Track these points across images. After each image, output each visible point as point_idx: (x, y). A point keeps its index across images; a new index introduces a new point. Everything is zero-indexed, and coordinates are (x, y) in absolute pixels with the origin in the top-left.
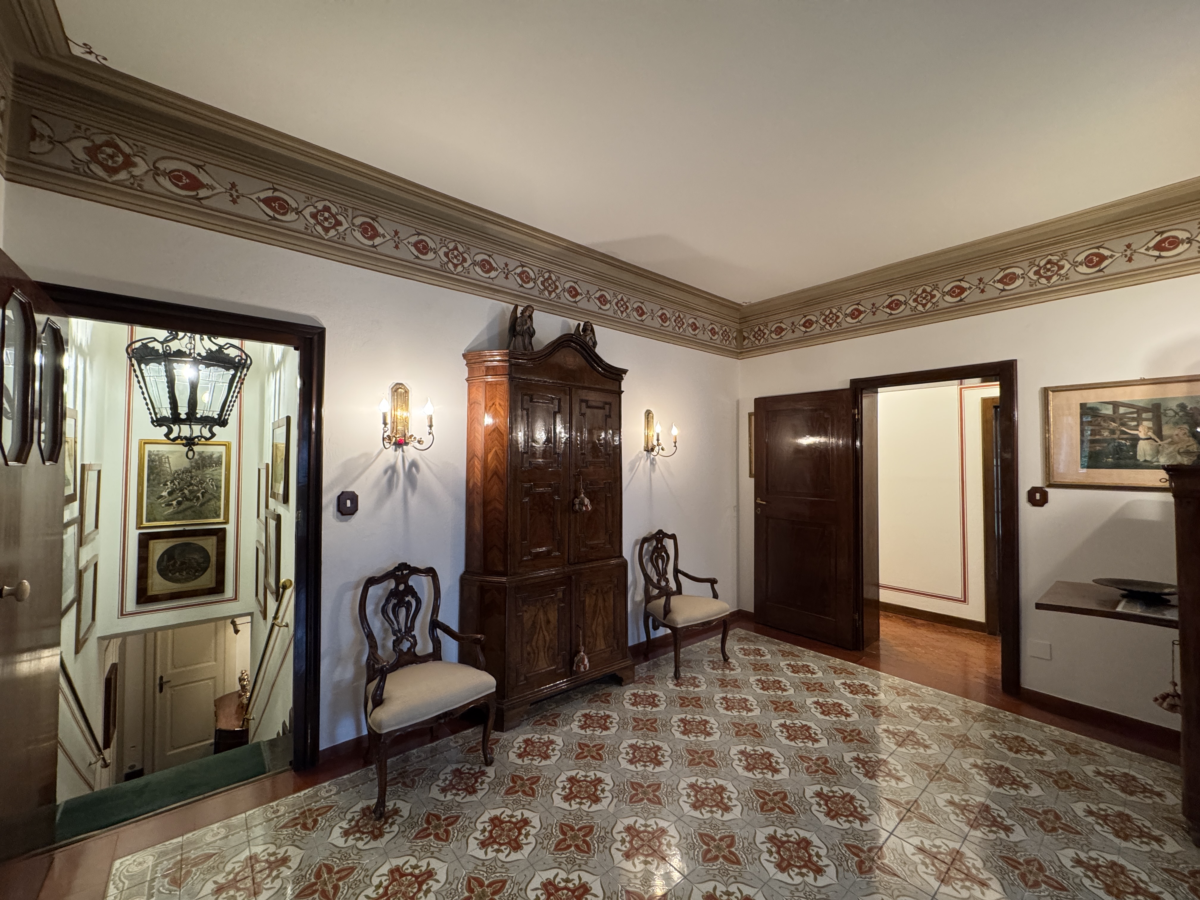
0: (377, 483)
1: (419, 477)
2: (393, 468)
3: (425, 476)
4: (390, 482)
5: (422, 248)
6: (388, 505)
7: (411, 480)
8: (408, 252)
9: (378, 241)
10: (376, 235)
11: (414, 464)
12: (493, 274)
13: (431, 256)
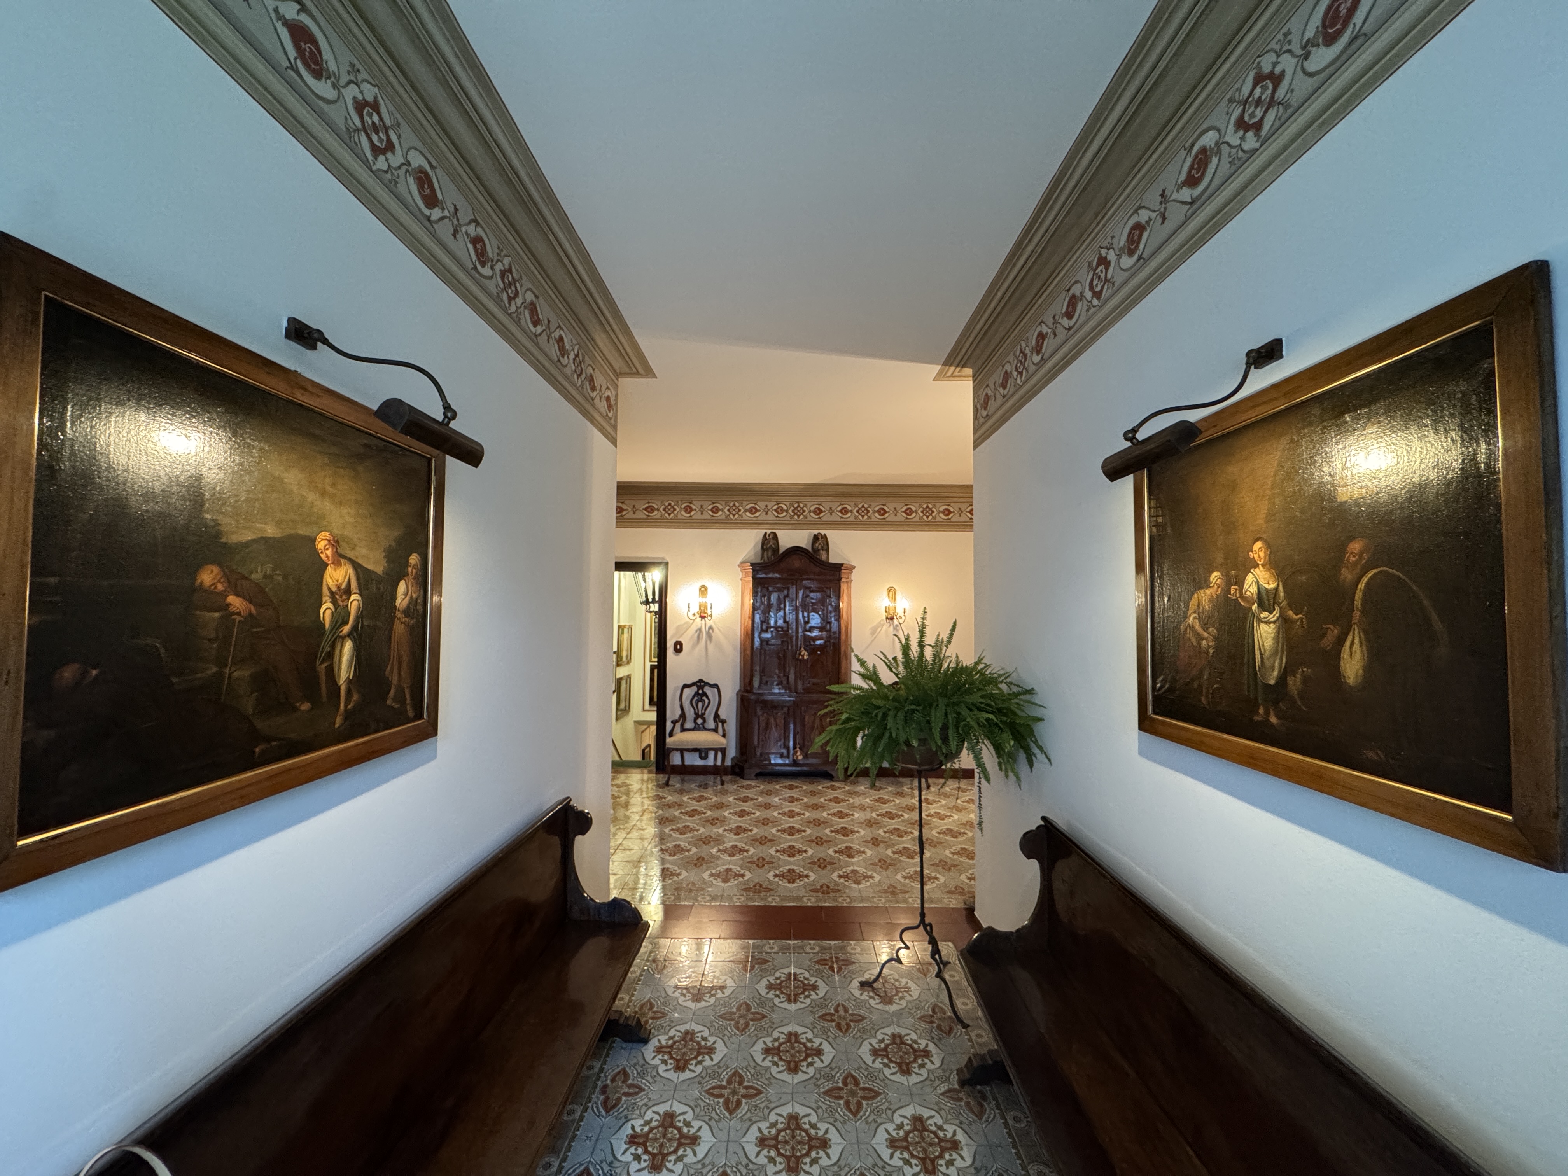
0: (692, 637)
1: (713, 635)
2: (700, 630)
3: (717, 634)
4: (699, 638)
5: (715, 510)
6: (698, 649)
7: (709, 636)
8: (708, 514)
9: (692, 513)
10: (692, 510)
11: (711, 628)
12: (758, 514)
13: (720, 513)
